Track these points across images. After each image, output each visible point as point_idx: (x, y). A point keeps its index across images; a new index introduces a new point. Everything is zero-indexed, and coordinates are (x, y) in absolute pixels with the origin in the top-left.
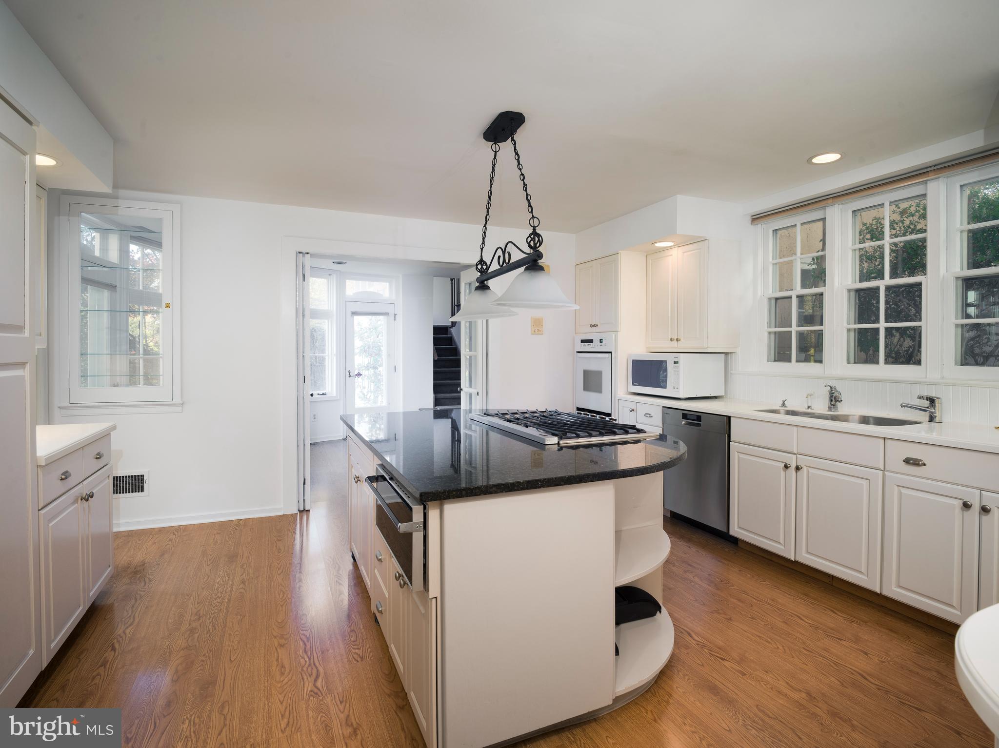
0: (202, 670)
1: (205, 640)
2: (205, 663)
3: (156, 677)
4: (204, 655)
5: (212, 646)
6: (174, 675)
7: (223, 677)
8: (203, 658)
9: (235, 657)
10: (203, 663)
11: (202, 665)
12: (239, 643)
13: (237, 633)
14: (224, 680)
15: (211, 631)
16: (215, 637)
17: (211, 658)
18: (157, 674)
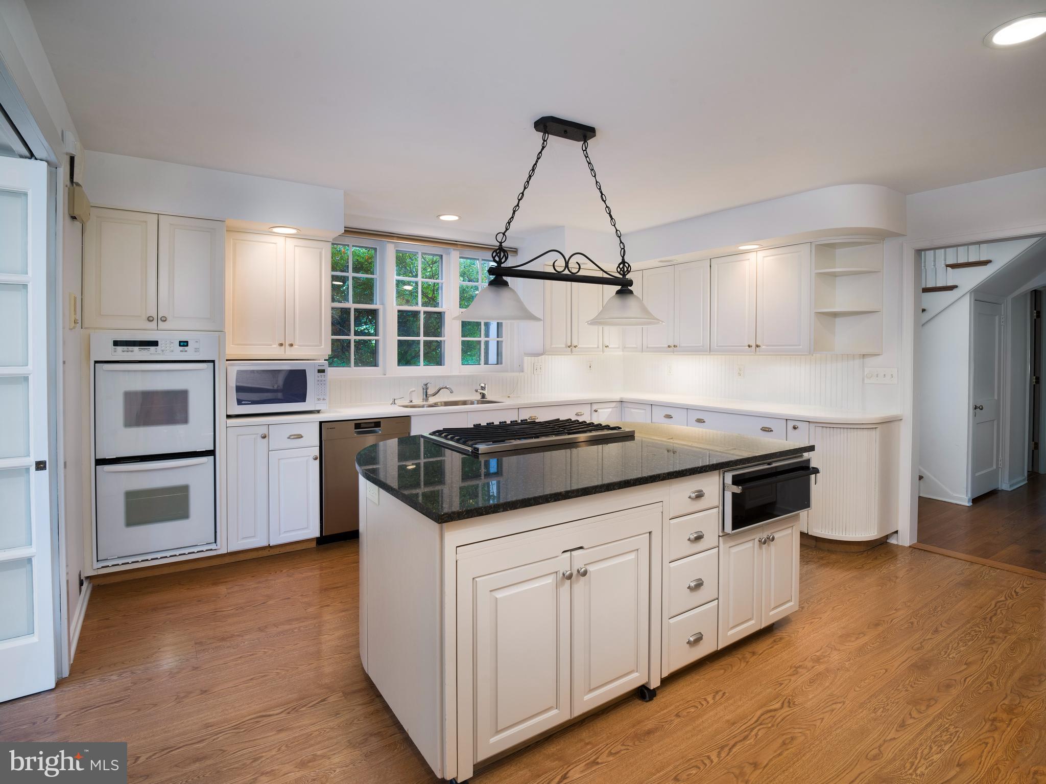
0: (918, 680)
1: (895, 704)
2: (911, 683)
3: (951, 715)
4: (907, 691)
5: (893, 694)
6: (933, 705)
7: (904, 664)
8: (909, 688)
9: (881, 671)
10: (913, 685)
11: (915, 684)
12: (866, 679)
13: (857, 689)
14: (904, 662)
15: (882, 709)
16: (883, 700)
17: (902, 684)
18: (950, 718)
